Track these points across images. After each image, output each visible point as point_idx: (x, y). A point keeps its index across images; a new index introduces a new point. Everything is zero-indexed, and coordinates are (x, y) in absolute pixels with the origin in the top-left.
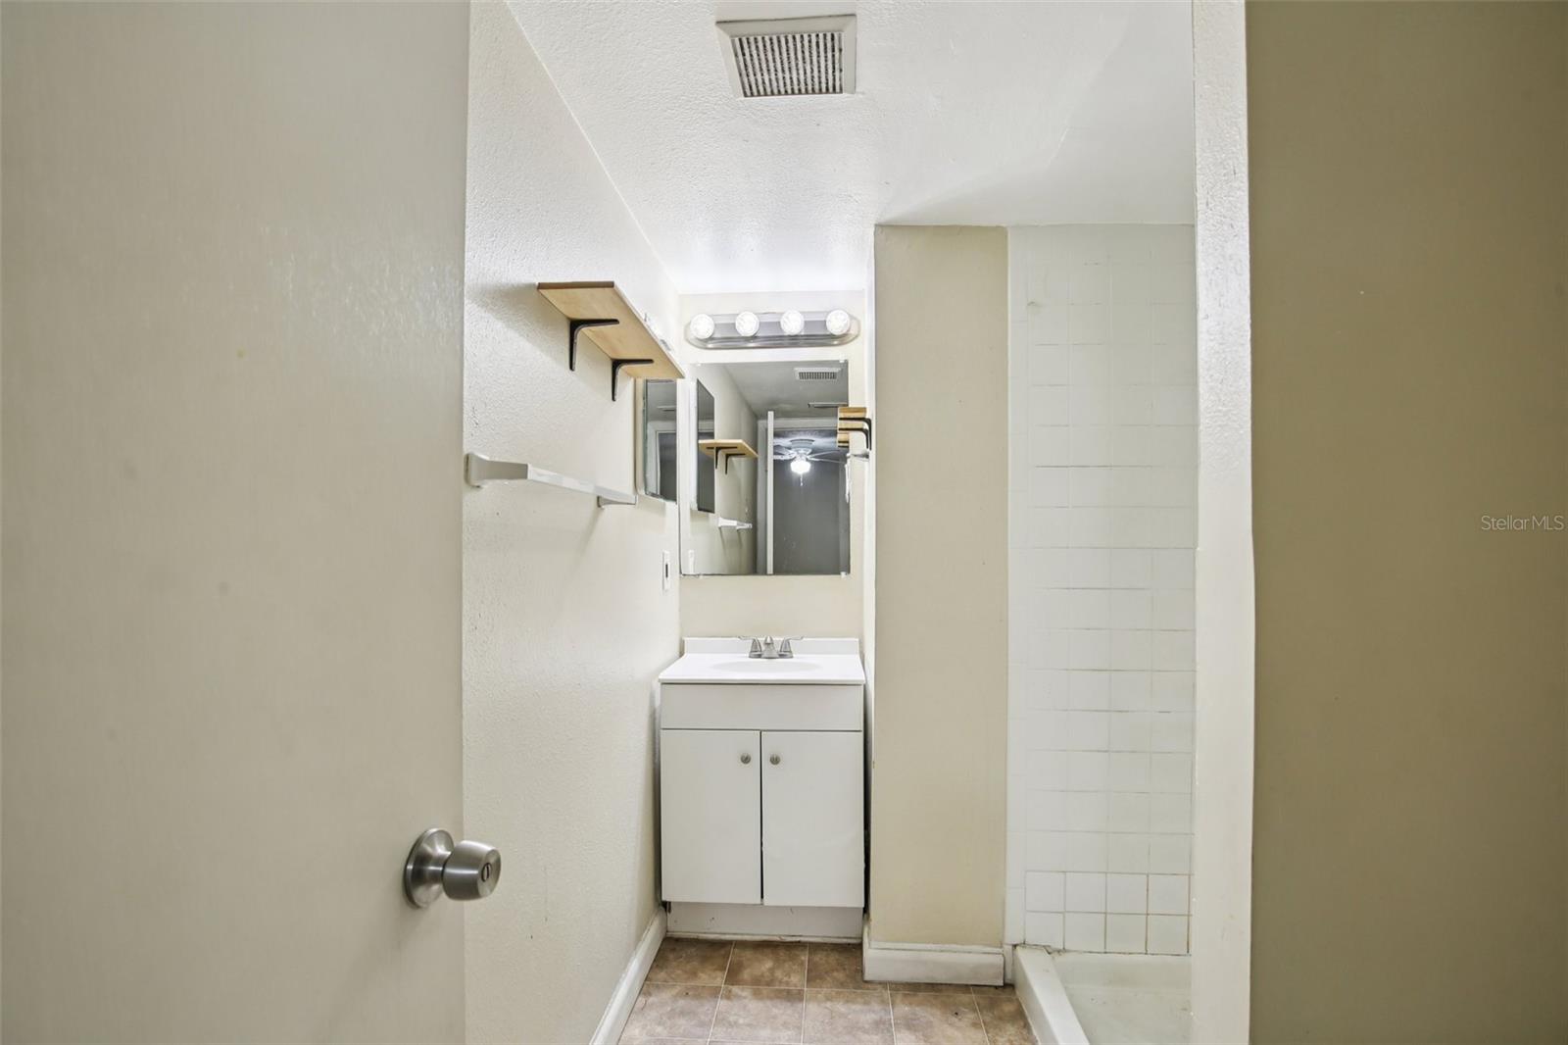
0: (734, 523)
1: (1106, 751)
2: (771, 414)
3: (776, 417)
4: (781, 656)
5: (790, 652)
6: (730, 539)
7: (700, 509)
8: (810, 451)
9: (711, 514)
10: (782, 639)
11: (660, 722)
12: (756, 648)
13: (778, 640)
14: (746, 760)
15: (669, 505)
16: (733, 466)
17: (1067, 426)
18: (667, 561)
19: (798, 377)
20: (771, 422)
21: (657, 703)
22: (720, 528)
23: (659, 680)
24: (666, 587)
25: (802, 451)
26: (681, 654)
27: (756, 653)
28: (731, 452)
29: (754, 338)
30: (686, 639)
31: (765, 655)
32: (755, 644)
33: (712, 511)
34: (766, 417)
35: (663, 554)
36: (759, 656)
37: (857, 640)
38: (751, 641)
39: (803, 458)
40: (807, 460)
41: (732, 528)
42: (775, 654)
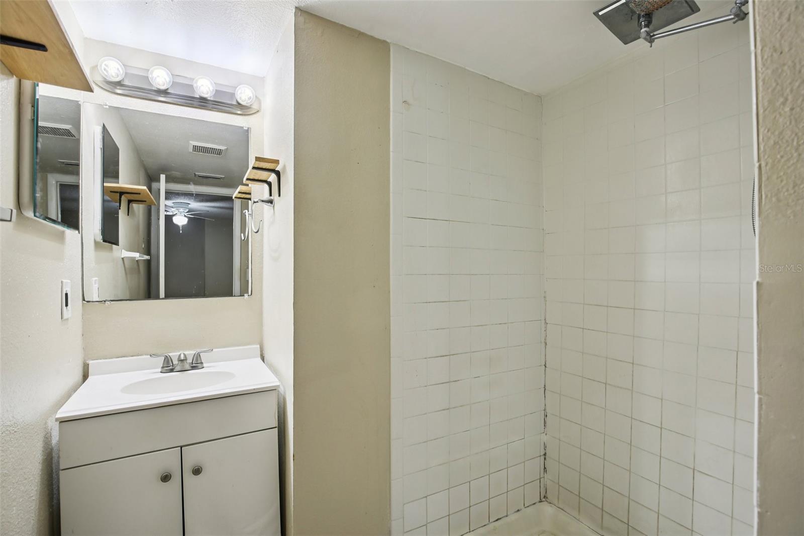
0: (137, 255)
1: (448, 409)
2: (163, 177)
3: (167, 181)
4: (193, 368)
5: (202, 363)
6: (131, 267)
7: (104, 241)
8: (187, 210)
9: (114, 246)
10: (193, 352)
11: (58, 462)
12: (168, 362)
13: (190, 353)
14: (166, 478)
15: (70, 233)
16: (133, 211)
17: (426, 191)
18: (67, 289)
19: (191, 150)
20: (163, 185)
21: (55, 440)
22: (123, 259)
23: (57, 420)
24: (65, 317)
25: (181, 210)
26: (85, 377)
27: (169, 367)
28: (132, 198)
29: (165, 92)
30: (91, 362)
31: (178, 368)
32: (168, 360)
33: (117, 243)
34: (158, 180)
35: (62, 282)
36: (172, 371)
37: (258, 346)
38: (163, 358)
39: (183, 214)
40: (185, 216)
41: (132, 259)
42: (187, 367)
